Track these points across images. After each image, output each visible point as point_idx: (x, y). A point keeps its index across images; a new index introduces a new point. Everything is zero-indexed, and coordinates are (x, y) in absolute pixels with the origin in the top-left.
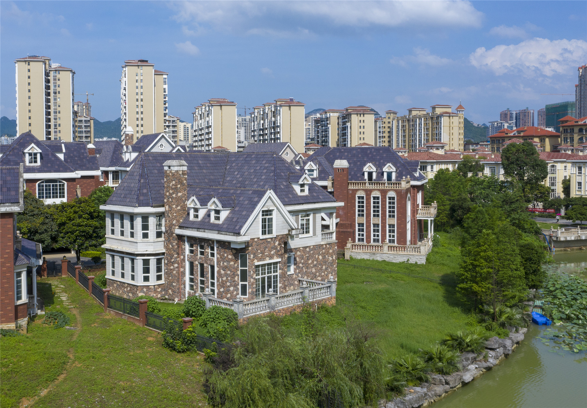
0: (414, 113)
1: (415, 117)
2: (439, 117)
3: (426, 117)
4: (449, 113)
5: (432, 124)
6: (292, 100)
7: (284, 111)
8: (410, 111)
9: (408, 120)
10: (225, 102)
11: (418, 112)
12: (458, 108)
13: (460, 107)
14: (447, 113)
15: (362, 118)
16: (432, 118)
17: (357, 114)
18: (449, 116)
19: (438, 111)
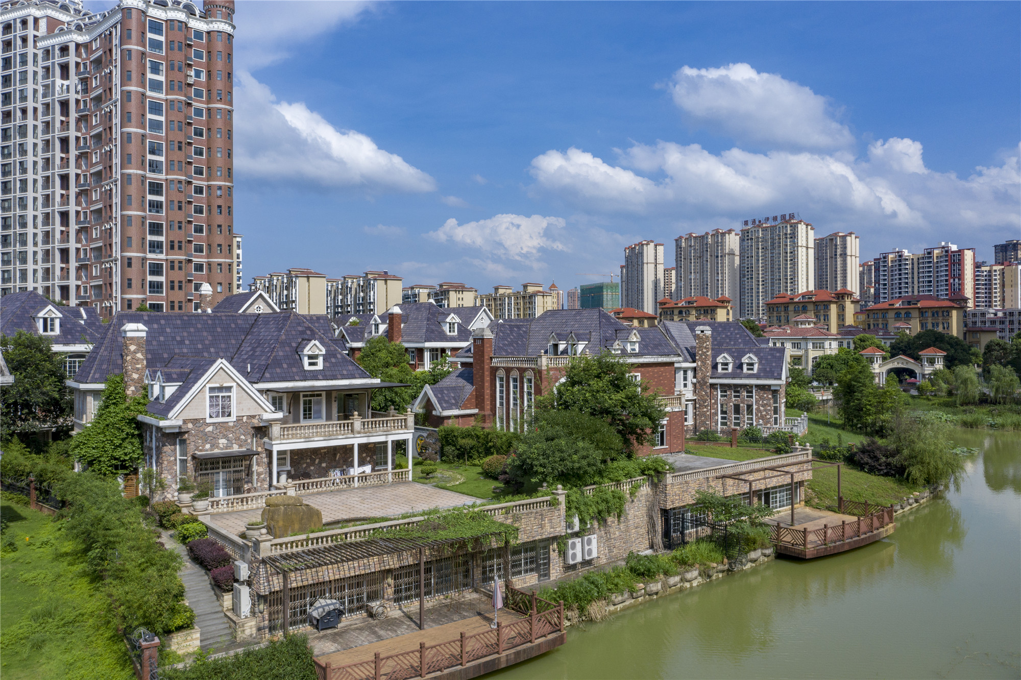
0: (501, 291)
1: (503, 295)
2: (532, 296)
3: (517, 296)
4: (543, 292)
5: (524, 304)
6: (386, 273)
7: (379, 285)
8: (497, 289)
9: (495, 299)
10: (311, 273)
11: (504, 290)
12: (551, 287)
13: (553, 286)
14: (540, 292)
15: (460, 296)
16: (524, 297)
17: (456, 291)
18: (543, 296)
19: (531, 290)
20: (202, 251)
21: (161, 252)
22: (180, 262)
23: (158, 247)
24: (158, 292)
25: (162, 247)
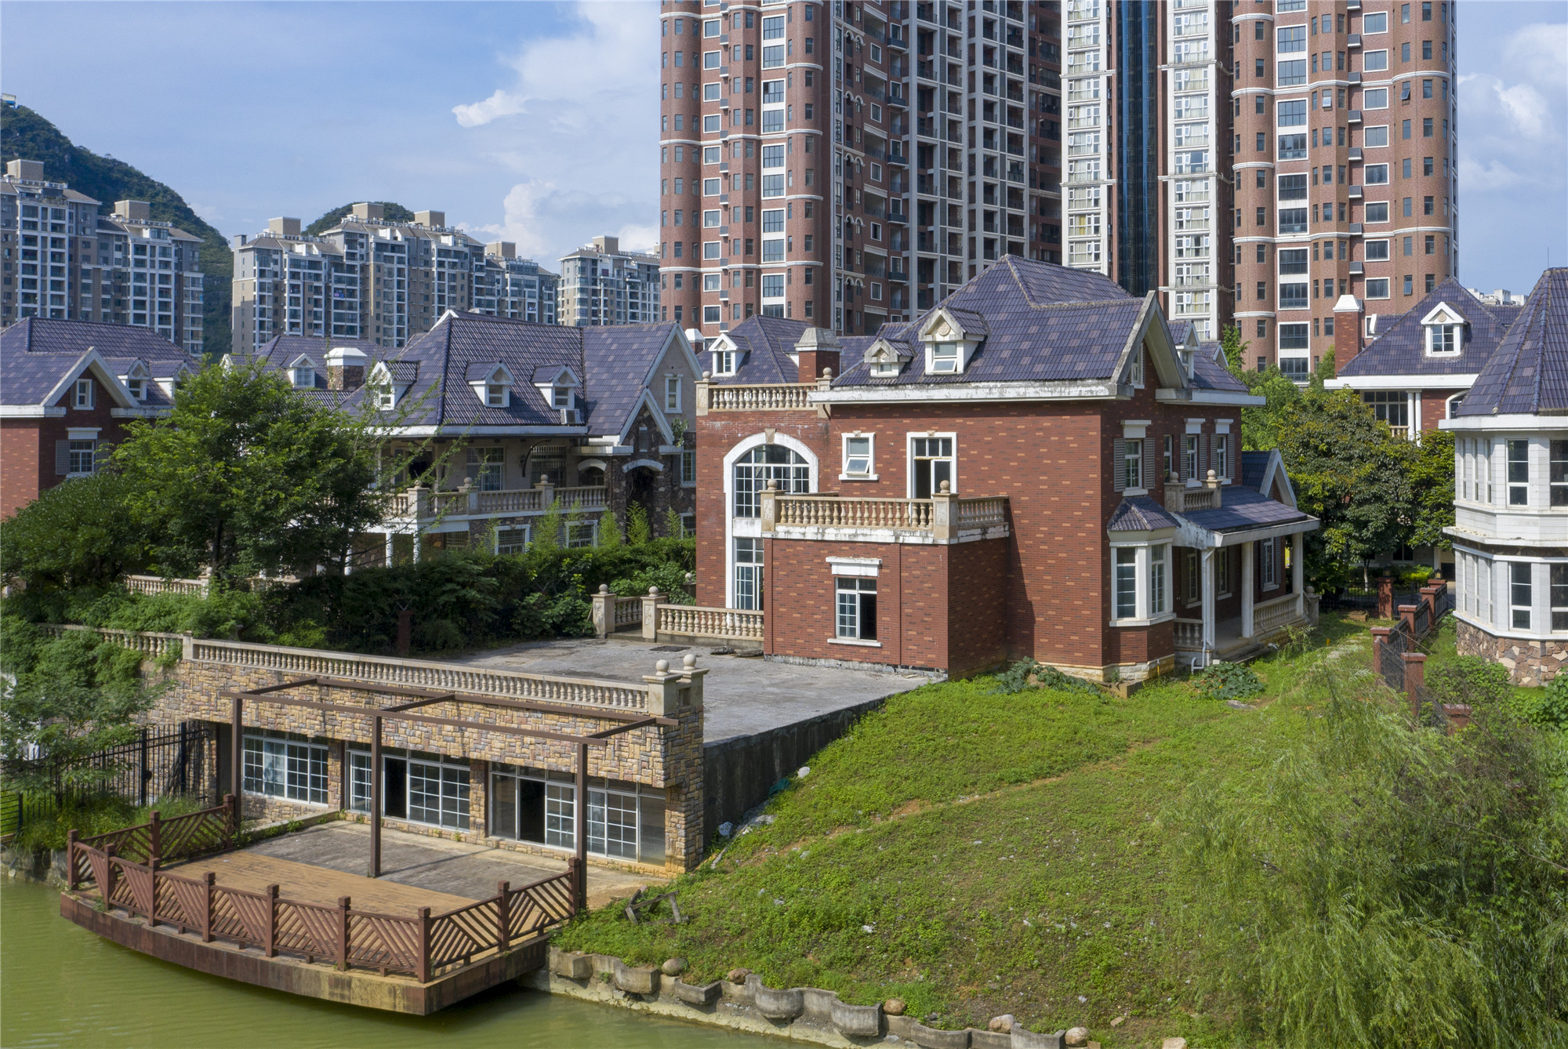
20: (1383, 216)
21: (1304, 229)
22: (1328, 244)
23: (1297, 221)
24: (1297, 304)
25: (1304, 220)
